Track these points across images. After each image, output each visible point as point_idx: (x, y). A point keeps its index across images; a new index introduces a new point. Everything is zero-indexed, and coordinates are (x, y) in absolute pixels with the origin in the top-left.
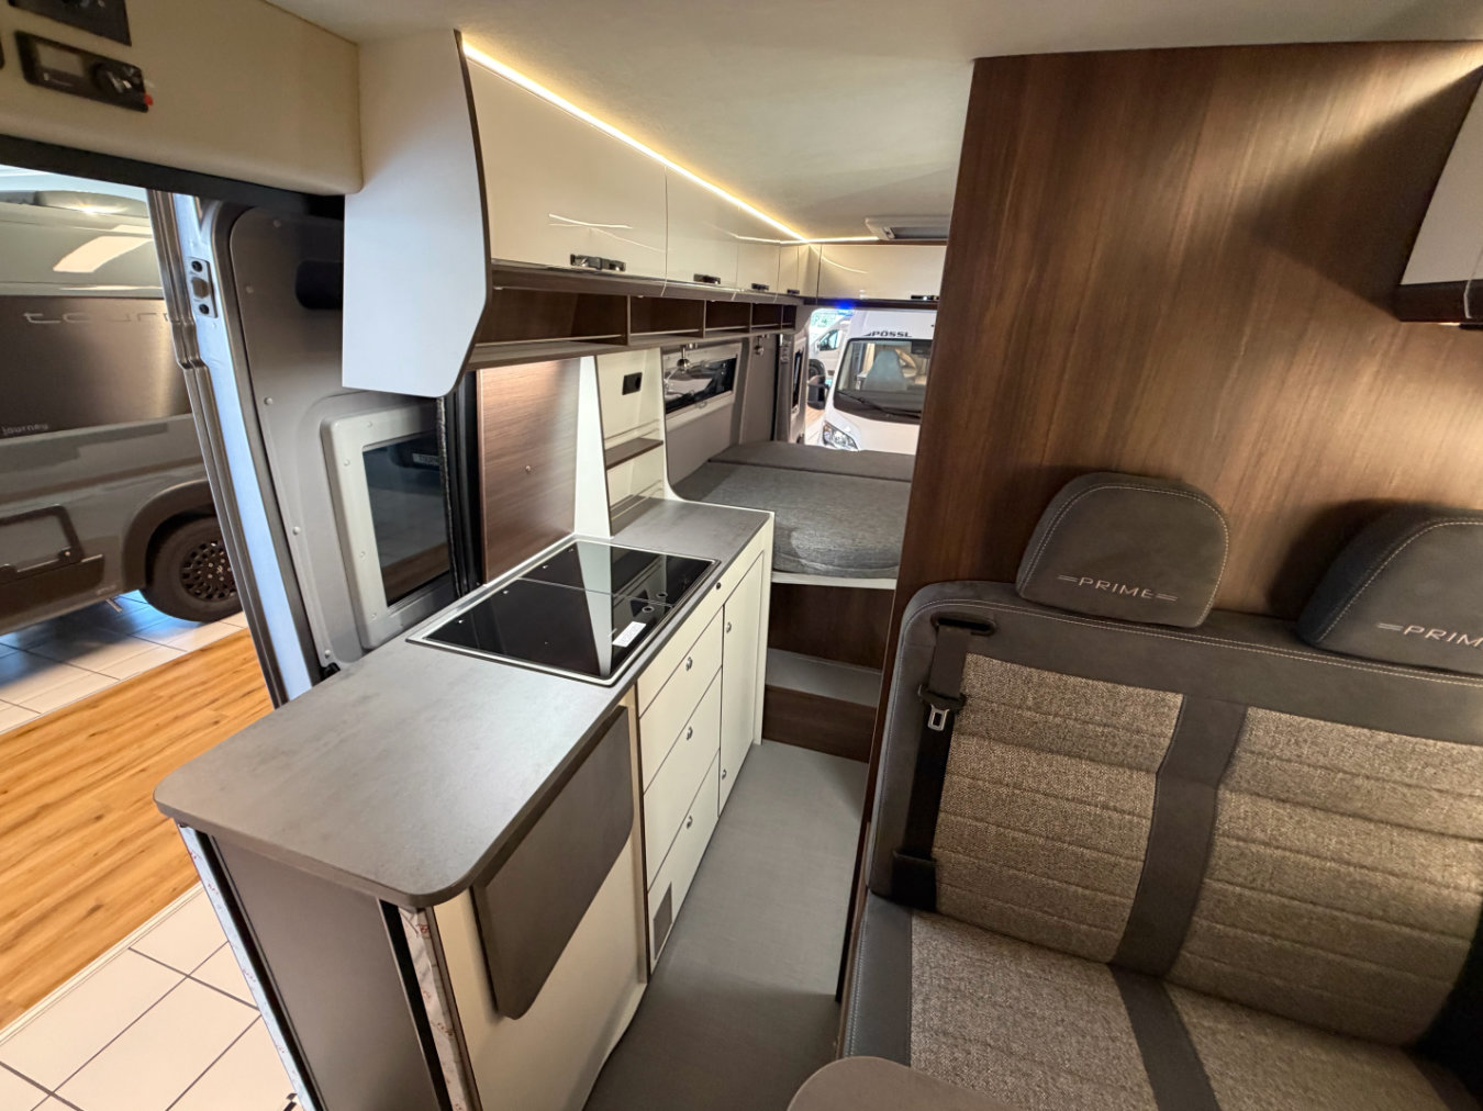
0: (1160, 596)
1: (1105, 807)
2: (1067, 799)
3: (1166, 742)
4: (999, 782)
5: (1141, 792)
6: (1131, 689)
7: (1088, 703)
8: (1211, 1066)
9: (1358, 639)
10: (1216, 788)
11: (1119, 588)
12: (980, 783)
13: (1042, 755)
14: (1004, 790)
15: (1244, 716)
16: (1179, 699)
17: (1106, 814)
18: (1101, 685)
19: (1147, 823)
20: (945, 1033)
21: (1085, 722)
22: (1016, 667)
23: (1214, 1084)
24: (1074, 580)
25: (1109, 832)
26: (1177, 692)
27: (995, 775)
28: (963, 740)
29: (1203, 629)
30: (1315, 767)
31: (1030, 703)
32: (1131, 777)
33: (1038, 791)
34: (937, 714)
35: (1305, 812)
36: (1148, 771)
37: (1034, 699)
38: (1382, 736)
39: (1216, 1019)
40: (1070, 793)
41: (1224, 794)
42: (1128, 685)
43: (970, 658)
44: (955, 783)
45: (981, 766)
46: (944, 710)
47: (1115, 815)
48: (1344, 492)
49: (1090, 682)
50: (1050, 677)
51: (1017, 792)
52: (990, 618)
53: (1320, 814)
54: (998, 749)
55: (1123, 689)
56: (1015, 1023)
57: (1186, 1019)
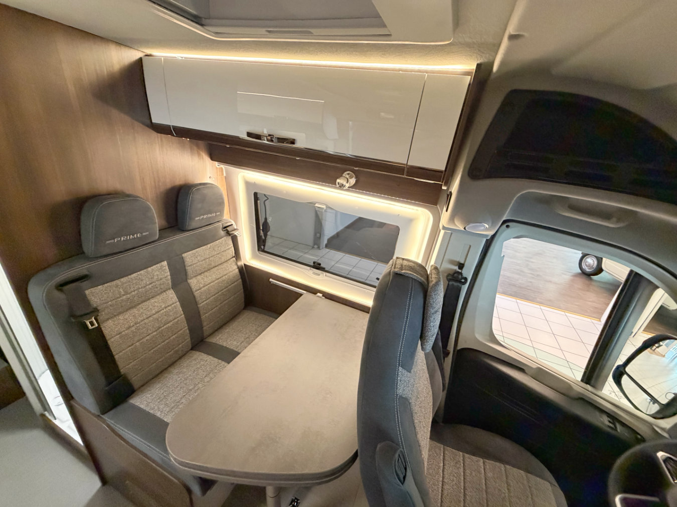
0: (144, 234)
1: (166, 308)
2: (154, 314)
3: (169, 277)
4: (130, 327)
5: (171, 295)
6: (152, 268)
7: (142, 280)
8: (225, 344)
9: (194, 224)
10: (187, 281)
11: (130, 237)
12: (123, 333)
13: (138, 307)
14: (133, 328)
15: (182, 258)
16: (165, 263)
17: (167, 309)
18: (142, 272)
19: (178, 303)
21: (144, 287)
22: (109, 284)
24: (113, 241)
25: (171, 313)
26: (164, 261)
27: (126, 326)
28: (105, 324)
29: (160, 238)
30: (202, 261)
31: (123, 293)
32: (166, 294)
33: (144, 320)
34: (90, 322)
35: (206, 273)
36: (169, 289)
37: (123, 290)
38: (209, 246)
39: (218, 336)
40: (154, 312)
41: (189, 281)
42: (150, 267)
43: (87, 292)
44: (113, 342)
45: (119, 327)
46: (92, 319)
47: (170, 308)
48: (169, 186)
49: (138, 273)
50: (124, 280)
51: (138, 325)
52: (85, 272)
53: (209, 272)
54: (121, 317)
55: (149, 269)
56: (186, 384)
57: (214, 342)
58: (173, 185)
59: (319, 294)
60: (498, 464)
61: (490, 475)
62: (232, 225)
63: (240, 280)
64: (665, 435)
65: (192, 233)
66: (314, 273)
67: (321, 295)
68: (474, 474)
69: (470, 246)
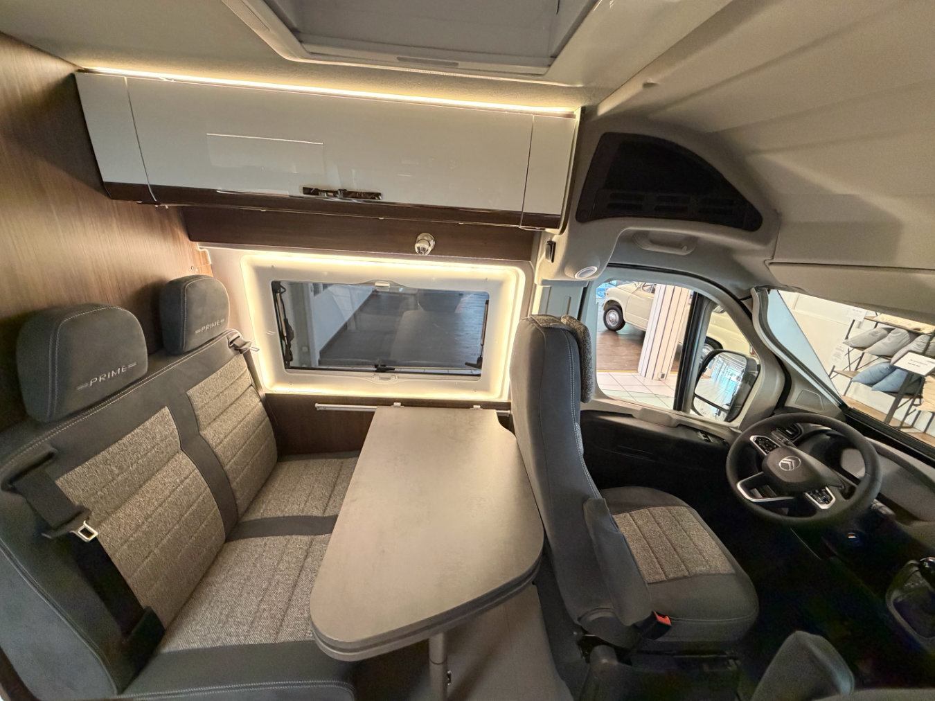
0: (130, 366)
1: (182, 482)
2: (169, 496)
3: (176, 432)
4: (138, 526)
5: (183, 460)
6: (150, 420)
7: (141, 444)
8: (279, 514)
9: (194, 342)
10: (200, 434)
11: (111, 375)
12: (132, 539)
13: (140, 491)
14: (145, 527)
15: (189, 397)
16: (166, 410)
17: (185, 484)
18: (137, 430)
19: (197, 471)
20: (252, 623)
21: (145, 455)
22: (92, 461)
23: (287, 515)
24: (86, 385)
25: (192, 490)
26: (163, 407)
27: (133, 526)
29: (151, 370)
30: (214, 398)
31: (116, 471)
32: (176, 461)
33: (156, 508)
34: (82, 531)
35: (222, 417)
36: (179, 451)
37: (116, 467)
38: (218, 372)
39: (260, 508)
40: (167, 493)
41: (203, 433)
42: (147, 419)
43: (59, 483)
44: (119, 556)
45: (123, 531)
46: (82, 524)
47: (188, 480)
49: (133, 433)
50: (114, 448)
51: (150, 520)
53: (225, 414)
54: (120, 514)
55: (147, 424)
57: (258, 518)
58: (144, 284)
59: (395, 404)
60: (642, 510)
61: (640, 523)
62: (239, 337)
63: (268, 418)
64: (739, 432)
65: (191, 356)
66: (382, 379)
67: (399, 404)
68: (627, 528)
69: (570, 298)
